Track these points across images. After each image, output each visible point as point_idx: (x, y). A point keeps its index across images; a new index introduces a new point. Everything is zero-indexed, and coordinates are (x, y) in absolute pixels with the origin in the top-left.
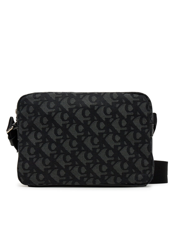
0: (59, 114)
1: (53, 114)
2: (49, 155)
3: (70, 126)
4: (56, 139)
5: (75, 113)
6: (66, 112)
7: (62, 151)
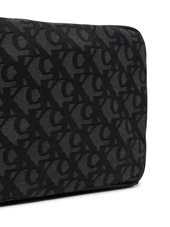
0: (37, 60)
1: (27, 60)
2: (15, 143)
3: (54, 84)
4: (29, 111)
5: (62, 60)
6: (48, 57)
7: (37, 134)
